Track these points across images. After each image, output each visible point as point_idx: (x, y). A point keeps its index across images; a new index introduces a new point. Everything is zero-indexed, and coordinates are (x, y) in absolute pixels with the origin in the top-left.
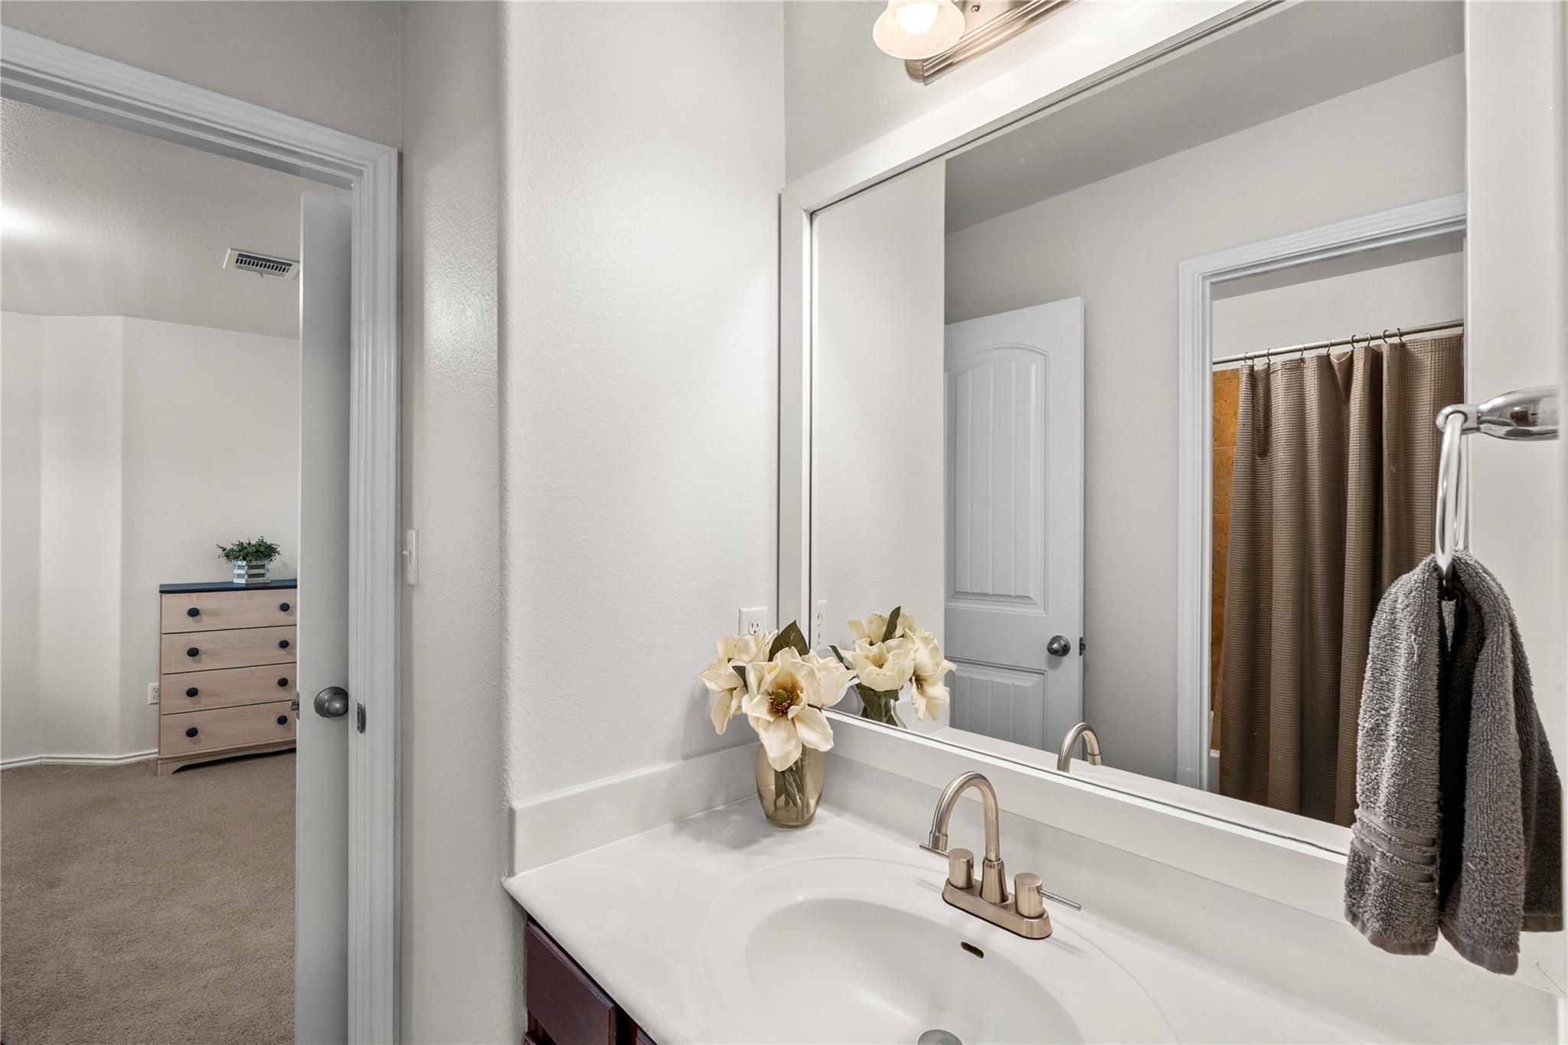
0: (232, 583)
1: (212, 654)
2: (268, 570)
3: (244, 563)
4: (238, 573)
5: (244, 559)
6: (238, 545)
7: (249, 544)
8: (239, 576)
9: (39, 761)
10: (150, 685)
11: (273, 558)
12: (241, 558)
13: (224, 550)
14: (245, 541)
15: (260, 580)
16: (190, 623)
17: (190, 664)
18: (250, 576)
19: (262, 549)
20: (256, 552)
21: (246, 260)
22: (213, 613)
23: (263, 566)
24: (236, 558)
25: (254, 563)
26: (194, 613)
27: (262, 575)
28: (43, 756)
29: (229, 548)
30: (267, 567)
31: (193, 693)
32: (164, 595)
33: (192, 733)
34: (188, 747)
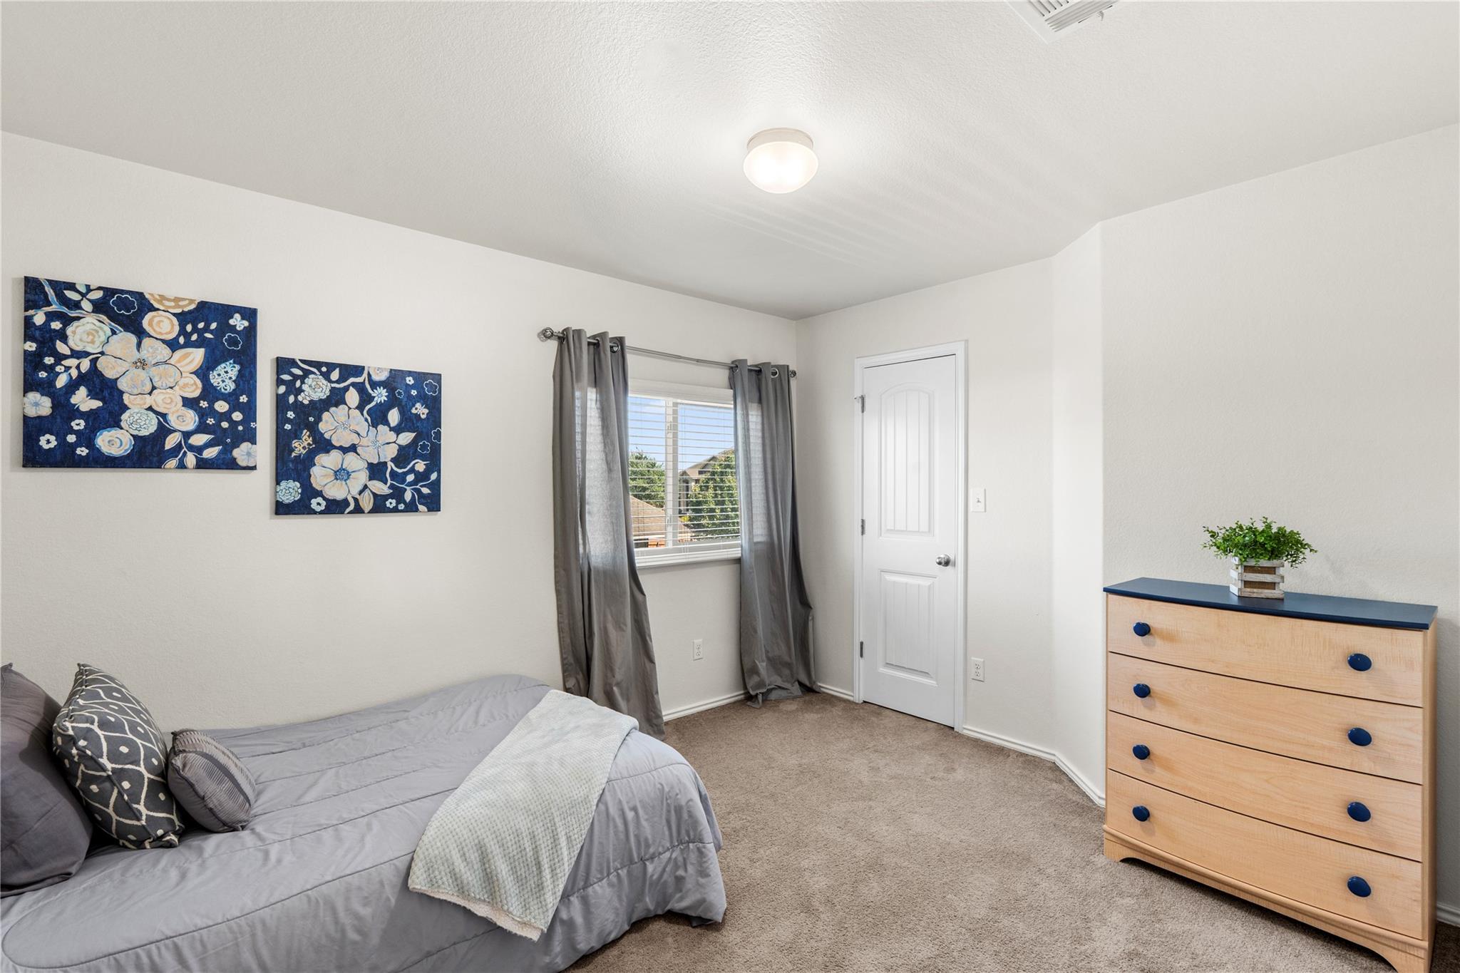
1: (1168, 702)
2: (1283, 579)
5: (1237, 553)
13: (1213, 534)
15: (1266, 595)
16: (1137, 645)
17: (1136, 706)
18: (1247, 584)
19: (1272, 540)
22: (1170, 637)
23: (1272, 570)
25: (1252, 563)
26: (1142, 630)
27: (1272, 585)
29: (1224, 532)
30: (1281, 571)
31: (1142, 753)
32: (1111, 596)
33: (1142, 814)
34: (1134, 832)
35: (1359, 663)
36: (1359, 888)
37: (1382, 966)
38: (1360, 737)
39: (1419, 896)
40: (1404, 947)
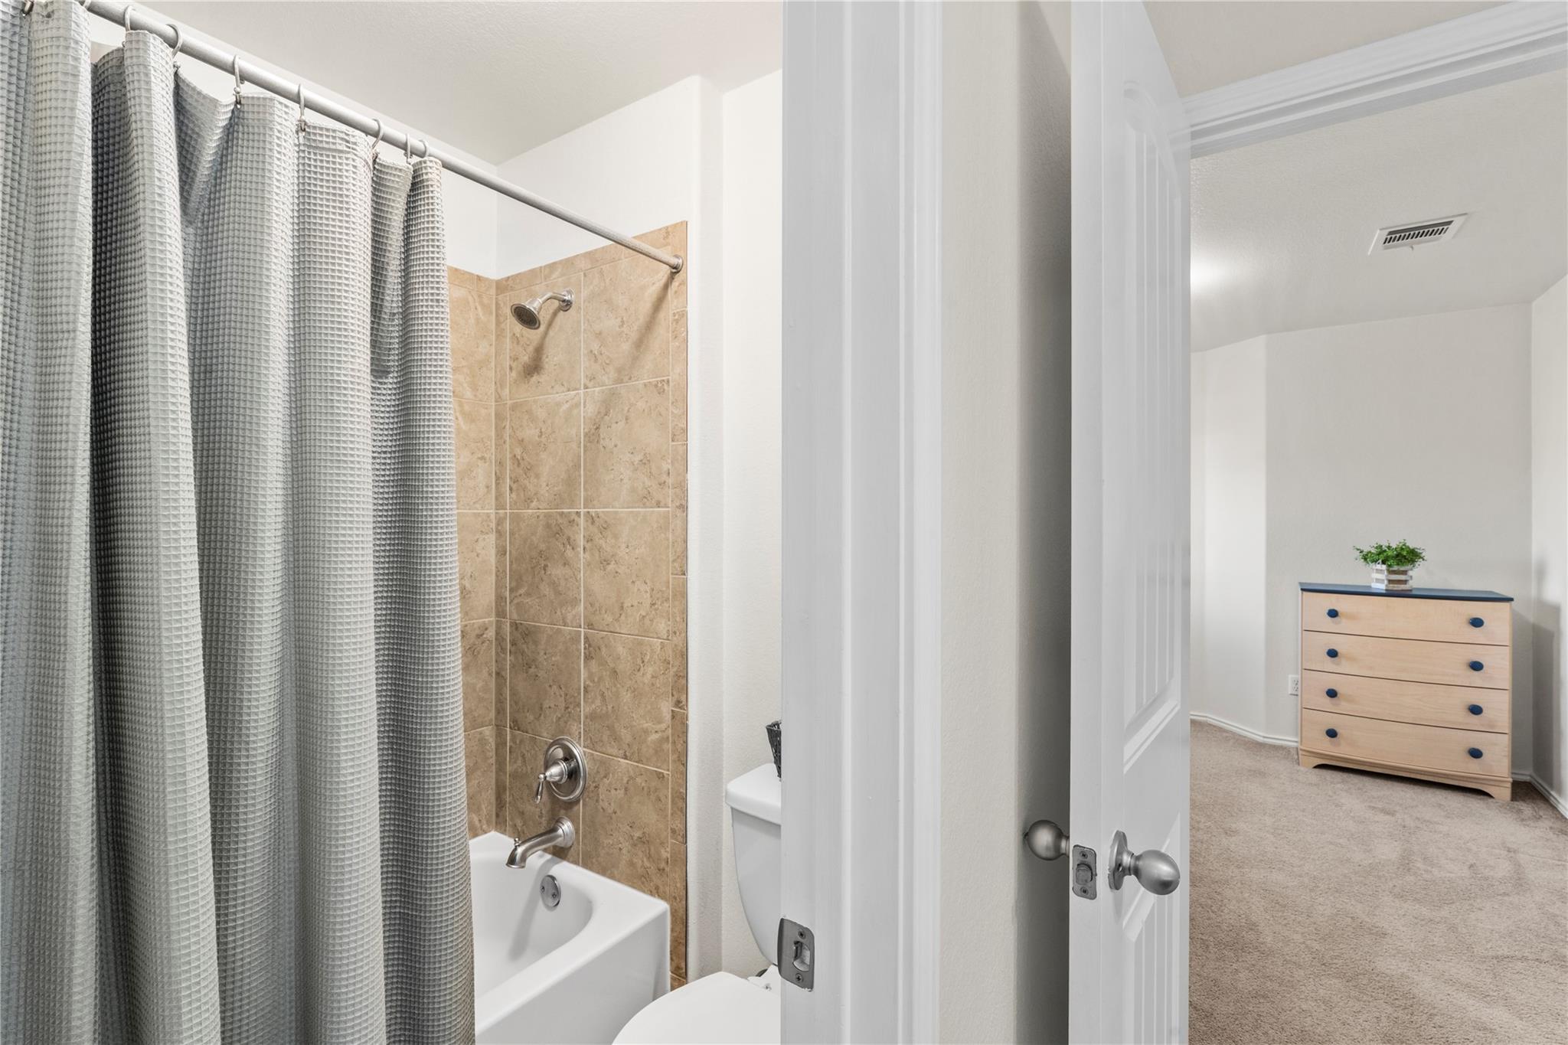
0: (1370, 587)
1: (1351, 659)
2: (1411, 577)
3: (1384, 567)
4: (1377, 577)
5: (1384, 562)
6: (1377, 548)
7: (1389, 547)
8: (1378, 580)
9: (1205, 719)
10: (1290, 676)
11: (1417, 564)
12: (1380, 561)
13: (1361, 552)
14: (1385, 544)
15: (1402, 587)
16: (1329, 624)
17: (1329, 664)
18: (1390, 581)
19: (1405, 553)
20: (1397, 556)
21: (1395, 236)
22: (1352, 617)
23: (1405, 573)
24: (1375, 561)
25: (1395, 568)
26: (1333, 614)
27: (1405, 582)
28: (1210, 716)
29: (1366, 550)
30: (1410, 573)
31: (1332, 694)
32: (1304, 593)
33: (1332, 734)
34: (1327, 747)
35: (1477, 623)
36: (1476, 754)
37: (1485, 797)
38: (1476, 666)
39: (1507, 754)
40: (1498, 783)
